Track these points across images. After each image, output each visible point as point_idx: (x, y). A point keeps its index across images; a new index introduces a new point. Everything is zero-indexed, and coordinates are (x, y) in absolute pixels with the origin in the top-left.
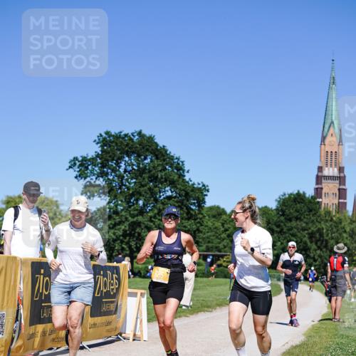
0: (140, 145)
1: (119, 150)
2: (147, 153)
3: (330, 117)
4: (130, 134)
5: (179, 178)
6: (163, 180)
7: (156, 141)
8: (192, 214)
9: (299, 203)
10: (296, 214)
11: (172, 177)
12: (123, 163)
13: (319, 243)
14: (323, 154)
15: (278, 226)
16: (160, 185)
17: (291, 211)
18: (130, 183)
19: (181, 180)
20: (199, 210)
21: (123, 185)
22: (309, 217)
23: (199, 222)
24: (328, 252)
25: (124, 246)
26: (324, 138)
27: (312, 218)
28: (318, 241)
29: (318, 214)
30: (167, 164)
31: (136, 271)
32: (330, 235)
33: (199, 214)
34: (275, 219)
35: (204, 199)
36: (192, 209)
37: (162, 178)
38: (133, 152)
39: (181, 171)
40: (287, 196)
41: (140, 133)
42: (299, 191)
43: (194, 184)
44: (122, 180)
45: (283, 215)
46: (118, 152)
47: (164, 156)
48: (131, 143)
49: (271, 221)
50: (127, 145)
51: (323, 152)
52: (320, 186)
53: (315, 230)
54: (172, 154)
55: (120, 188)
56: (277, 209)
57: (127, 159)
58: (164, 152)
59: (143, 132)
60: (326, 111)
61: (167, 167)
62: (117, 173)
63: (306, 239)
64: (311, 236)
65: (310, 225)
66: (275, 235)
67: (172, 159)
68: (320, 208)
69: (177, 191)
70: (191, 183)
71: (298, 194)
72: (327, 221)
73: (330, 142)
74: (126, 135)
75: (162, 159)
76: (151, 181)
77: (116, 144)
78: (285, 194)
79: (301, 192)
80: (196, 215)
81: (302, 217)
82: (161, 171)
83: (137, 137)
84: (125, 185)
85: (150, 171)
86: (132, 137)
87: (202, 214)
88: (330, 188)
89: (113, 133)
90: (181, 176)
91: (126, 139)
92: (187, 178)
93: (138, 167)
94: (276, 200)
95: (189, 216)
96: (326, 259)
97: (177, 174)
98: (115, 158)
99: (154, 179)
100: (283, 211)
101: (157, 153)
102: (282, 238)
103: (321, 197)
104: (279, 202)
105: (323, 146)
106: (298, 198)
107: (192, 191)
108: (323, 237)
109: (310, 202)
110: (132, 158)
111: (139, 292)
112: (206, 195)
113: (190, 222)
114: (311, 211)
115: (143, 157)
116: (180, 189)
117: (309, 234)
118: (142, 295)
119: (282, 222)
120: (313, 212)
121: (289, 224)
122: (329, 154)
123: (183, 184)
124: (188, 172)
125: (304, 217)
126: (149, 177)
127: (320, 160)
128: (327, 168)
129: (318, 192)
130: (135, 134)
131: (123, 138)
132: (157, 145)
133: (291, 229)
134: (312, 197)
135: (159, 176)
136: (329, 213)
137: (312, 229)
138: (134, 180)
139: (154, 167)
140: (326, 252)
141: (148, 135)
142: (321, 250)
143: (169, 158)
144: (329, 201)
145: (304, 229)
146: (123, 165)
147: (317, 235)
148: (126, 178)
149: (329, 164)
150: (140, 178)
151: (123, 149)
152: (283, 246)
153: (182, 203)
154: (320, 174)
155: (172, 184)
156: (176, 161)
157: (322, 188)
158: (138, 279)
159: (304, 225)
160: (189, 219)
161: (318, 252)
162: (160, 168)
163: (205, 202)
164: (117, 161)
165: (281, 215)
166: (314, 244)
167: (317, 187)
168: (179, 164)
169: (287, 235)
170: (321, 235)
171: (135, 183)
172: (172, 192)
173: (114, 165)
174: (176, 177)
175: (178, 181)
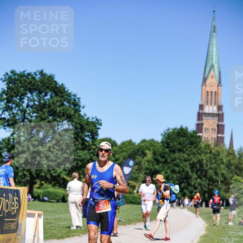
0: (41, 83)
1: (23, 87)
2: (48, 91)
3: (210, 61)
4: (33, 73)
5: (76, 112)
6: (61, 114)
7: (55, 79)
8: (86, 145)
9: (182, 136)
10: (178, 147)
11: (69, 112)
12: (26, 98)
13: (199, 173)
14: (204, 93)
15: (163, 157)
16: (58, 119)
17: (175, 143)
18: (31, 117)
19: (77, 115)
20: (92, 142)
21: (25, 118)
22: (190, 149)
23: (92, 153)
24: (207, 181)
25: (25, 172)
26: (205, 80)
27: (194, 150)
28: (199, 170)
29: (199, 147)
30: (65, 100)
31: (36, 195)
32: (209, 166)
33: (92, 145)
34: (160, 150)
35: (97, 132)
36: (86, 141)
37: (60, 112)
38: (35, 89)
39: (78, 107)
40: (171, 131)
41: (41, 73)
42: (182, 126)
43: (88, 118)
44: (24, 114)
45: (168, 147)
46: (22, 89)
47: (62, 93)
48: (34, 82)
49: (157, 152)
50: (30, 83)
51: (204, 92)
52: (200, 122)
53: (196, 161)
54: (70, 92)
55: (23, 121)
56: (162, 142)
57: (29, 95)
58: (62, 89)
59: (44, 72)
60: (207, 55)
61: (65, 103)
62: (21, 108)
63: (188, 169)
64: (193, 166)
65: (192, 156)
66: (161, 165)
67: (70, 96)
68: (200, 141)
69: (74, 124)
70: (85, 117)
71: (182, 129)
72: (206, 153)
73: (211, 83)
74: (29, 74)
75: (60, 95)
76: (50, 115)
77: (21, 82)
78: (169, 129)
79: (184, 127)
80: (89, 146)
81: (185, 150)
82: (59, 106)
83: (39, 76)
84: (27, 119)
85: (49, 106)
86: (34, 76)
87: (95, 145)
88: (210, 124)
89: (18, 72)
90: (77, 111)
91: (29, 77)
92: (82, 113)
93: (39, 102)
94: (162, 134)
95: (84, 146)
96: (205, 187)
97: (74, 109)
98: (19, 95)
99: (53, 113)
100: (168, 144)
101: (56, 90)
102: (166, 167)
103: (201, 132)
104: (164, 135)
105: (204, 87)
106: (181, 133)
107: (87, 124)
108: (203, 167)
109: (192, 136)
110: (34, 94)
111: (37, 213)
112: (99, 128)
113: (84, 152)
114: (192, 144)
115: (43, 94)
116: (76, 123)
117: (190, 164)
118: (39, 215)
119: (166, 153)
120: (195, 145)
121: (172, 156)
122: (210, 93)
123: (79, 118)
124: (83, 108)
125: (187, 150)
126: (49, 112)
127: (202, 99)
128: (207, 107)
129: (199, 127)
130: (38, 73)
131: (27, 77)
132: (56, 83)
133: (174, 160)
134: (193, 132)
135: (58, 111)
136: (208, 146)
137: (193, 160)
138: (35, 114)
139: (53, 103)
140: (205, 181)
141: (48, 75)
142: (201, 179)
143: (67, 95)
144: (208, 136)
145: (186, 160)
146: (26, 101)
147: (198, 166)
148: (28, 112)
149: (209, 103)
150: (40, 112)
151: (26, 87)
152: (167, 175)
153: (78, 136)
154: (201, 111)
155: (69, 118)
156: (73, 97)
157: (202, 124)
158: (37, 202)
159: (186, 156)
160: (83, 149)
161: (199, 181)
162: (58, 104)
163: (97, 135)
164: (20, 97)
165: (166, 147)
166: (194, 174)
167: (198, 122)
168: (75, 100)
169: (171, 165)
170: (201, 165)
171: (36, 116)
172: (69, 125)
173: (18, 101)
174: (73, 112)
175: (75, 115)
